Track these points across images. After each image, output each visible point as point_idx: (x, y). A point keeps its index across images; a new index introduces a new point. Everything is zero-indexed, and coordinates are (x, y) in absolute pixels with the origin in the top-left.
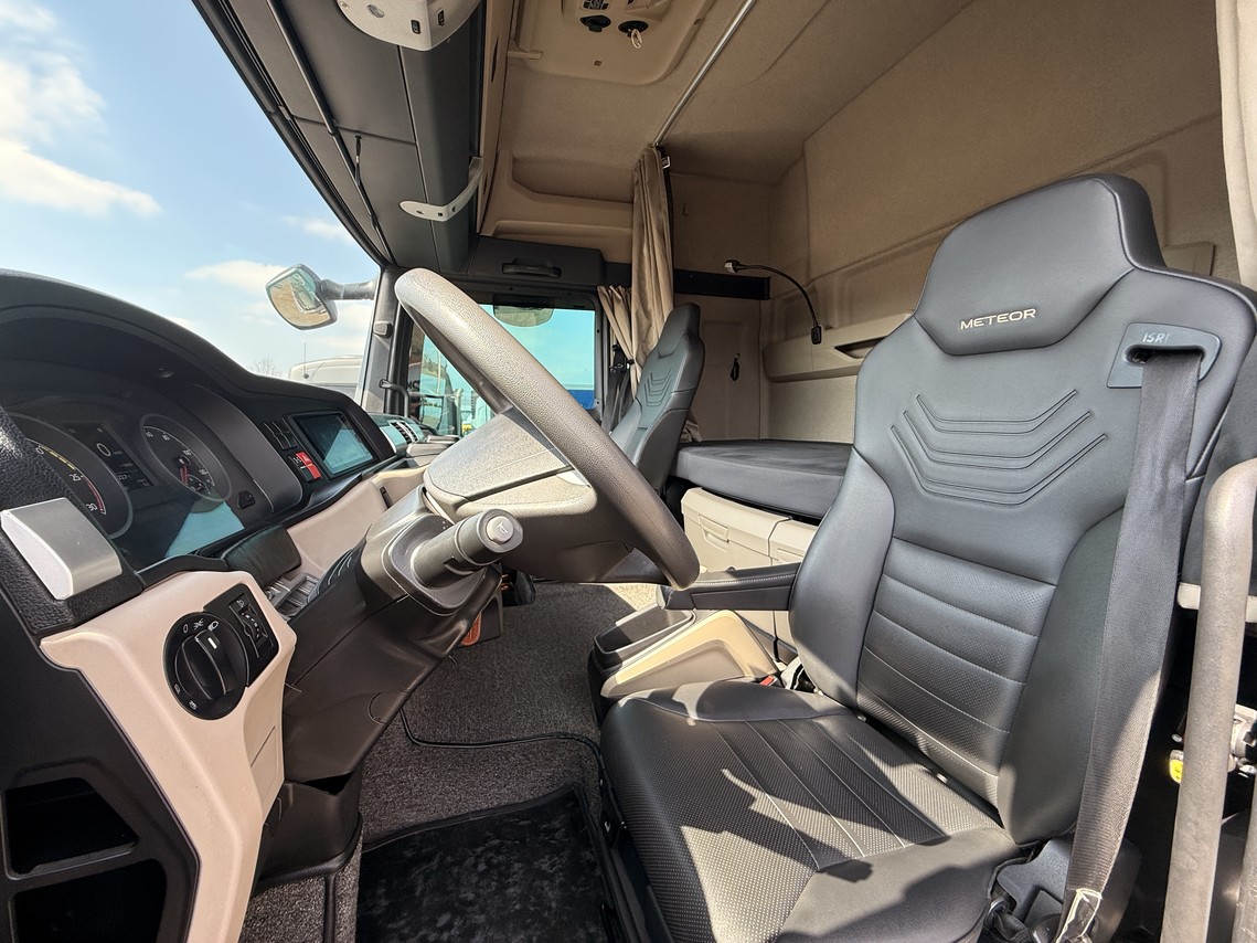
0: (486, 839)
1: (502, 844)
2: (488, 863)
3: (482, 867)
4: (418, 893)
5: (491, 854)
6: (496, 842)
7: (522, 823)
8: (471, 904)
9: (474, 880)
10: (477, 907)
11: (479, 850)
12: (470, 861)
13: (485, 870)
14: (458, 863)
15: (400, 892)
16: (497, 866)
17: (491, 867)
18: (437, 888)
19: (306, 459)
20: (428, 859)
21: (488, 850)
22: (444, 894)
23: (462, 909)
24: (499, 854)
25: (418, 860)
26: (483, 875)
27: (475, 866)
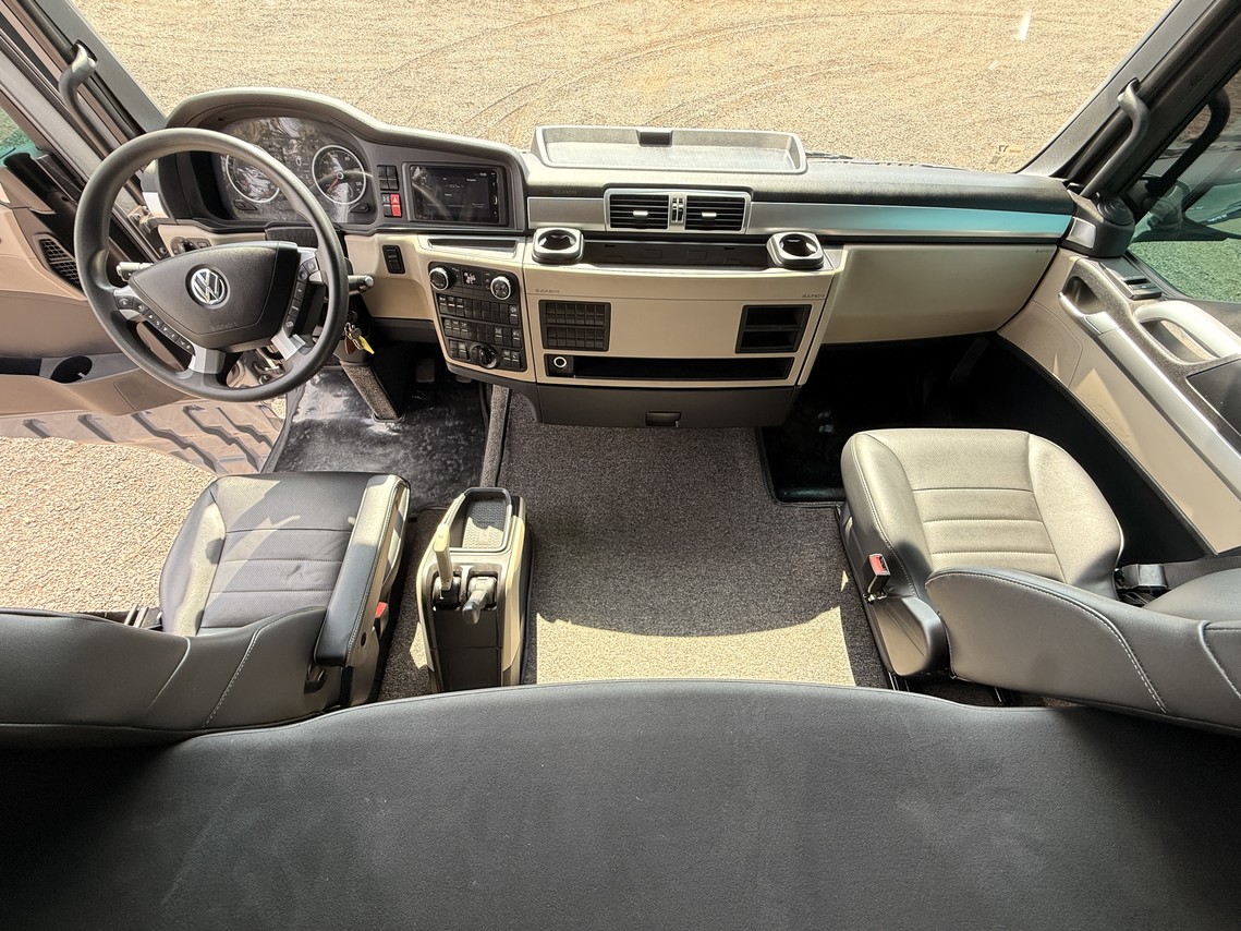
0: (466, 465)
2: (451, 465)
3: (449, 462)
4: (449, 437)
5: (455, 466)
6: (462, 469)
8: (431, 458)
9: (443, 459)
10: (428, 460)
11: (461, 461)
12: (456, 457)
13: (447, 464)
14: (457, 453)
15: (453, 431)
16: (447, 469)
17: (447, 466)
18: (447, 445)
19: (396, 200)
20: (466, 439)
21: (459, 465)
22: (443, 447)
23: (430, 454)
24: (454, 470)
25: (467, 437)
26: (445, 463)
27: (452, 459)
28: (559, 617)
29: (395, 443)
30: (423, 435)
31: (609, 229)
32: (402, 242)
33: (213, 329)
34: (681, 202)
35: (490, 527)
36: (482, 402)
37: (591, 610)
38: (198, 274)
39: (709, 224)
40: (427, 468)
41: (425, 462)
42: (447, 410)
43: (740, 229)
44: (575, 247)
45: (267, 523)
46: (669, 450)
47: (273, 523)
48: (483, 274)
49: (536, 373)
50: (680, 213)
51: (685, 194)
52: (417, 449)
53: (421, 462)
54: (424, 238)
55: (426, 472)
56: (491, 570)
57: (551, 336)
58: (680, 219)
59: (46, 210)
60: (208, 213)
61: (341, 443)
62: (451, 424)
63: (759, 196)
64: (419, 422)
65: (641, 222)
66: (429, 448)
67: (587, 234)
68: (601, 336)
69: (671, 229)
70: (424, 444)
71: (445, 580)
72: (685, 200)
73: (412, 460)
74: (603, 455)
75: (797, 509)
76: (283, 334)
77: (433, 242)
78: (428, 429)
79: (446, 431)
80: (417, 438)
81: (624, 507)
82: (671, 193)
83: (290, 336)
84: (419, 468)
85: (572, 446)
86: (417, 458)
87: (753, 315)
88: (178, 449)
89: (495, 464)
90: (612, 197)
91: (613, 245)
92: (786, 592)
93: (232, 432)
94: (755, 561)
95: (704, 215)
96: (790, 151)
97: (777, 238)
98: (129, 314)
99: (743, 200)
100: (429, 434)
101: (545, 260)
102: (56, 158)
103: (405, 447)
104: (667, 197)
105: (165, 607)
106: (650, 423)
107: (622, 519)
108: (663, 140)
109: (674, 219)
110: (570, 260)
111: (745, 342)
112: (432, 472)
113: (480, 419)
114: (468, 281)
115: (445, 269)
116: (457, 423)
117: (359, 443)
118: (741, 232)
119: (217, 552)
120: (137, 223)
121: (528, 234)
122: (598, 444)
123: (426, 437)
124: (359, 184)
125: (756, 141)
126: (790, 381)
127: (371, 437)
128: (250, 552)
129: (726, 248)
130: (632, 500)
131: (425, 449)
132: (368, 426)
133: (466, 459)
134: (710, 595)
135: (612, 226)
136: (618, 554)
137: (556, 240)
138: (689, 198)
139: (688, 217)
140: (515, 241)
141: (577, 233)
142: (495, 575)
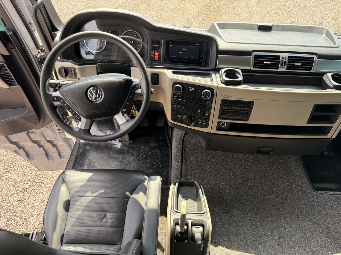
0: (162, 164)
1: (159, 168)
2: (155, 165)
3: (154, 163)
4: (153, 151)
5: (157, 165)
6: (160, 167)
7: (164, 173)
8: (145, 161)
9: (151, 162)
10: (144, 162)
11: (159, 163)
12: (157, 161)
13: (153, 164)
14: (157, 158)
15: (154, 148)
16: (153, 166)
17: (153, 165)
18: (152, 155)
19: (157, 54)
20: (161, 152)
21: (159, 165)
22: (150, 156)
23: (145, 159)
24: (157, 167)
25: (161, 151)
26: (152, 163)
27: (155, 162)
28: (219, 245)
29: (128, 153)
30: (141, 150)
31: (252, 68)
32: (161, 72)
33: (93, 111)
34: (285, 59)
35: (189, 199)
36: (166, 135)
37: (234, 242)
38: (91, 89)
39: (297, 67)
40: (144, 166)
41: (143, 163)
42: (151, 138)
43: (311, 70)
44: (240, 78)
45: (89, 193)
46: (260, 163)
47: (92, 193)
48: (199, 88)
49: (211, 129)
50: (285, 63)
51: (288, 55)
52: (138, 156)
53: (141, 162)
54: (170, 71)
55: (144, 167)
56: (201, 223)
57: (223, 114)
58: (285, 65)
59: (6, 53)
60: (75, 56)
61: (103, 152)
62: (153, 145)
63: (321, 57)
64: (138, 143)
65: (267, 66)
66: (144, 156)
67: (243, 71)
68: (247, 114)
69: (280, 69)
70: (141, 154)
71: (182, 227)
72: (287, 58)
73: (137, 162)
74: (229, 164)
75: (326, 195)
76: (120, 114)
77: (174, 73)
78: (142, 147)
79: (151, 148)
80: (138, 151)
81: (242, 190)
82: (281, 55)
83: (123, 115)
84: (140, 165)
85: (213, 158)
86: (139, 160)
87: (318, 108)
88: (17, 149)
89: (179, 166)
90: (255, 55)
91: (253, 76)
92: (327, 237)
93: (43, 142)
94: (310, 220)
95: (295, 64)
96: (326, 35)
97: (329, 75)
98: (56, 103)
99: (313, 58)
100: (144, 149)
101: (226, 83)
102: (15, 34)
103: (133, 155)
104: (279, 56)
105: (46, 232)
106: (259, 152)
107: (242, 196)
108: (268, 29)
109: (282, 65)
110: (239, 83)
111: (312, 119)
112: (147, 168)
113: (166, 144)
114: (190, 91)
115: (181, 85)
116: (156, 144)
117: (111, 152)
118: (311, 71)
119: (67, 206)
120: (36, 57)
121: (217, 70)
122: (225, 158)
123: (142, 151)
124: (138, 45)
125: (309, 30)
126: (329, 136)
127: (117, 150)
128: (83, 207)
129: (304, 78)
130: (245, 187)
131: (142, 156)
132: (115, 145)
133: (161, 162)
134: (290, 237)
135: (254, 68)
136: (243, 214)
137: (230, 74)
138: (289, 57)
139: (288, 64)
140: (210, 73)
141: (240, 71)
142: (203, 225)
